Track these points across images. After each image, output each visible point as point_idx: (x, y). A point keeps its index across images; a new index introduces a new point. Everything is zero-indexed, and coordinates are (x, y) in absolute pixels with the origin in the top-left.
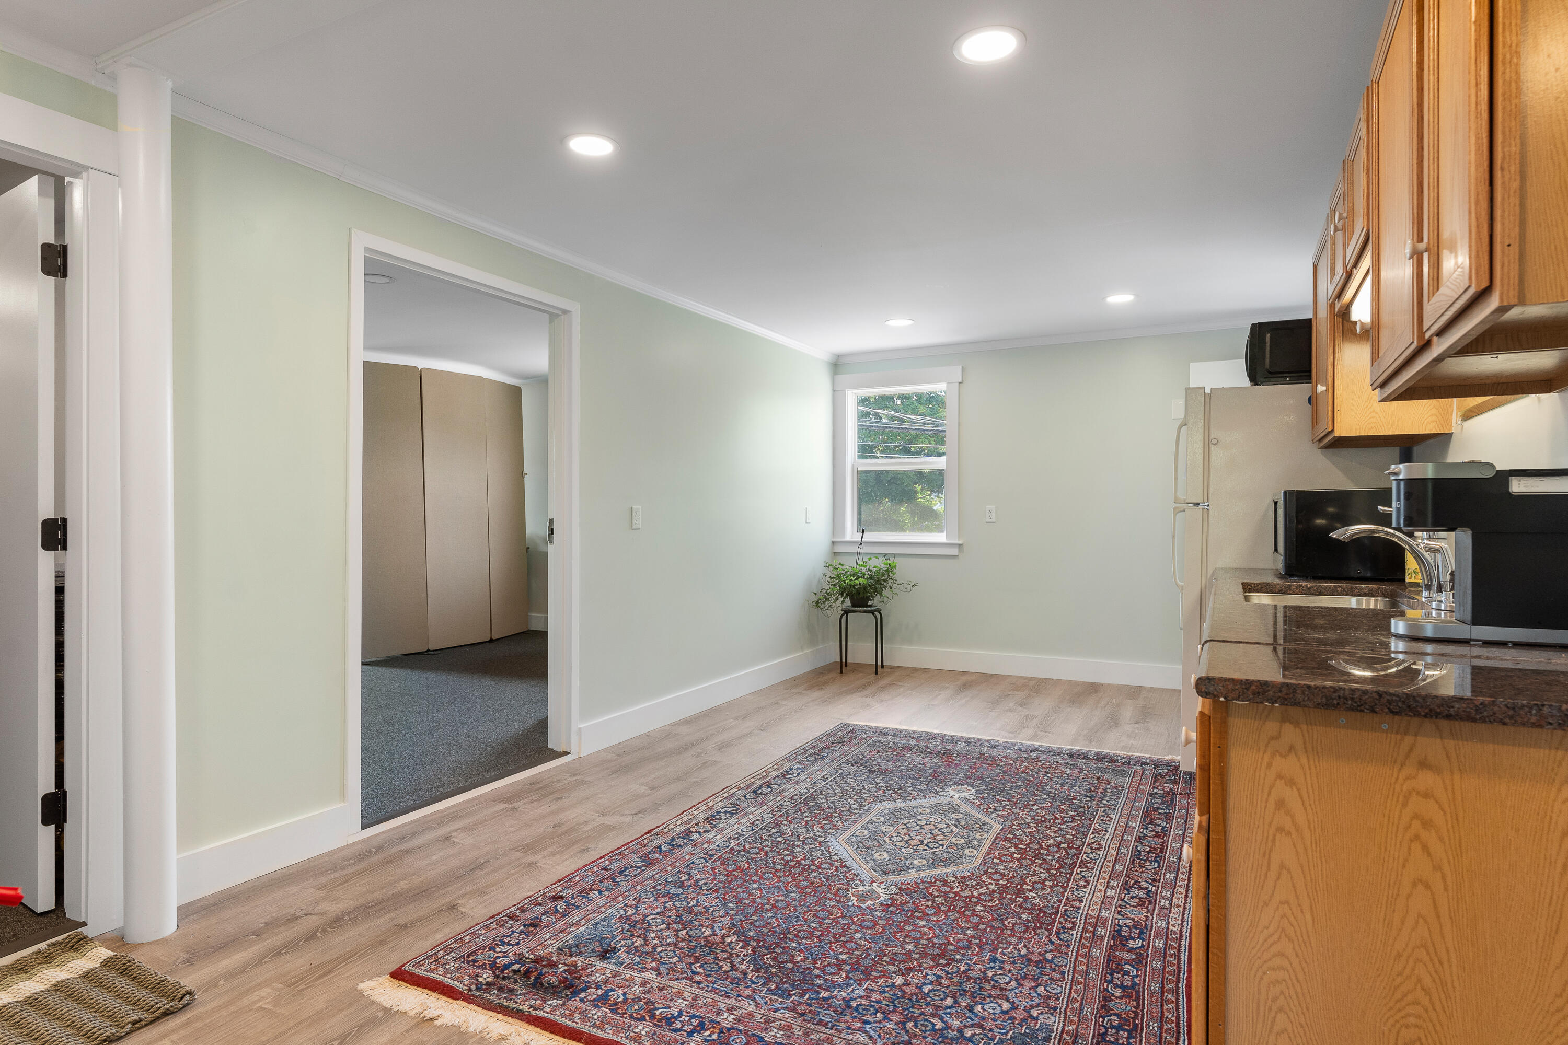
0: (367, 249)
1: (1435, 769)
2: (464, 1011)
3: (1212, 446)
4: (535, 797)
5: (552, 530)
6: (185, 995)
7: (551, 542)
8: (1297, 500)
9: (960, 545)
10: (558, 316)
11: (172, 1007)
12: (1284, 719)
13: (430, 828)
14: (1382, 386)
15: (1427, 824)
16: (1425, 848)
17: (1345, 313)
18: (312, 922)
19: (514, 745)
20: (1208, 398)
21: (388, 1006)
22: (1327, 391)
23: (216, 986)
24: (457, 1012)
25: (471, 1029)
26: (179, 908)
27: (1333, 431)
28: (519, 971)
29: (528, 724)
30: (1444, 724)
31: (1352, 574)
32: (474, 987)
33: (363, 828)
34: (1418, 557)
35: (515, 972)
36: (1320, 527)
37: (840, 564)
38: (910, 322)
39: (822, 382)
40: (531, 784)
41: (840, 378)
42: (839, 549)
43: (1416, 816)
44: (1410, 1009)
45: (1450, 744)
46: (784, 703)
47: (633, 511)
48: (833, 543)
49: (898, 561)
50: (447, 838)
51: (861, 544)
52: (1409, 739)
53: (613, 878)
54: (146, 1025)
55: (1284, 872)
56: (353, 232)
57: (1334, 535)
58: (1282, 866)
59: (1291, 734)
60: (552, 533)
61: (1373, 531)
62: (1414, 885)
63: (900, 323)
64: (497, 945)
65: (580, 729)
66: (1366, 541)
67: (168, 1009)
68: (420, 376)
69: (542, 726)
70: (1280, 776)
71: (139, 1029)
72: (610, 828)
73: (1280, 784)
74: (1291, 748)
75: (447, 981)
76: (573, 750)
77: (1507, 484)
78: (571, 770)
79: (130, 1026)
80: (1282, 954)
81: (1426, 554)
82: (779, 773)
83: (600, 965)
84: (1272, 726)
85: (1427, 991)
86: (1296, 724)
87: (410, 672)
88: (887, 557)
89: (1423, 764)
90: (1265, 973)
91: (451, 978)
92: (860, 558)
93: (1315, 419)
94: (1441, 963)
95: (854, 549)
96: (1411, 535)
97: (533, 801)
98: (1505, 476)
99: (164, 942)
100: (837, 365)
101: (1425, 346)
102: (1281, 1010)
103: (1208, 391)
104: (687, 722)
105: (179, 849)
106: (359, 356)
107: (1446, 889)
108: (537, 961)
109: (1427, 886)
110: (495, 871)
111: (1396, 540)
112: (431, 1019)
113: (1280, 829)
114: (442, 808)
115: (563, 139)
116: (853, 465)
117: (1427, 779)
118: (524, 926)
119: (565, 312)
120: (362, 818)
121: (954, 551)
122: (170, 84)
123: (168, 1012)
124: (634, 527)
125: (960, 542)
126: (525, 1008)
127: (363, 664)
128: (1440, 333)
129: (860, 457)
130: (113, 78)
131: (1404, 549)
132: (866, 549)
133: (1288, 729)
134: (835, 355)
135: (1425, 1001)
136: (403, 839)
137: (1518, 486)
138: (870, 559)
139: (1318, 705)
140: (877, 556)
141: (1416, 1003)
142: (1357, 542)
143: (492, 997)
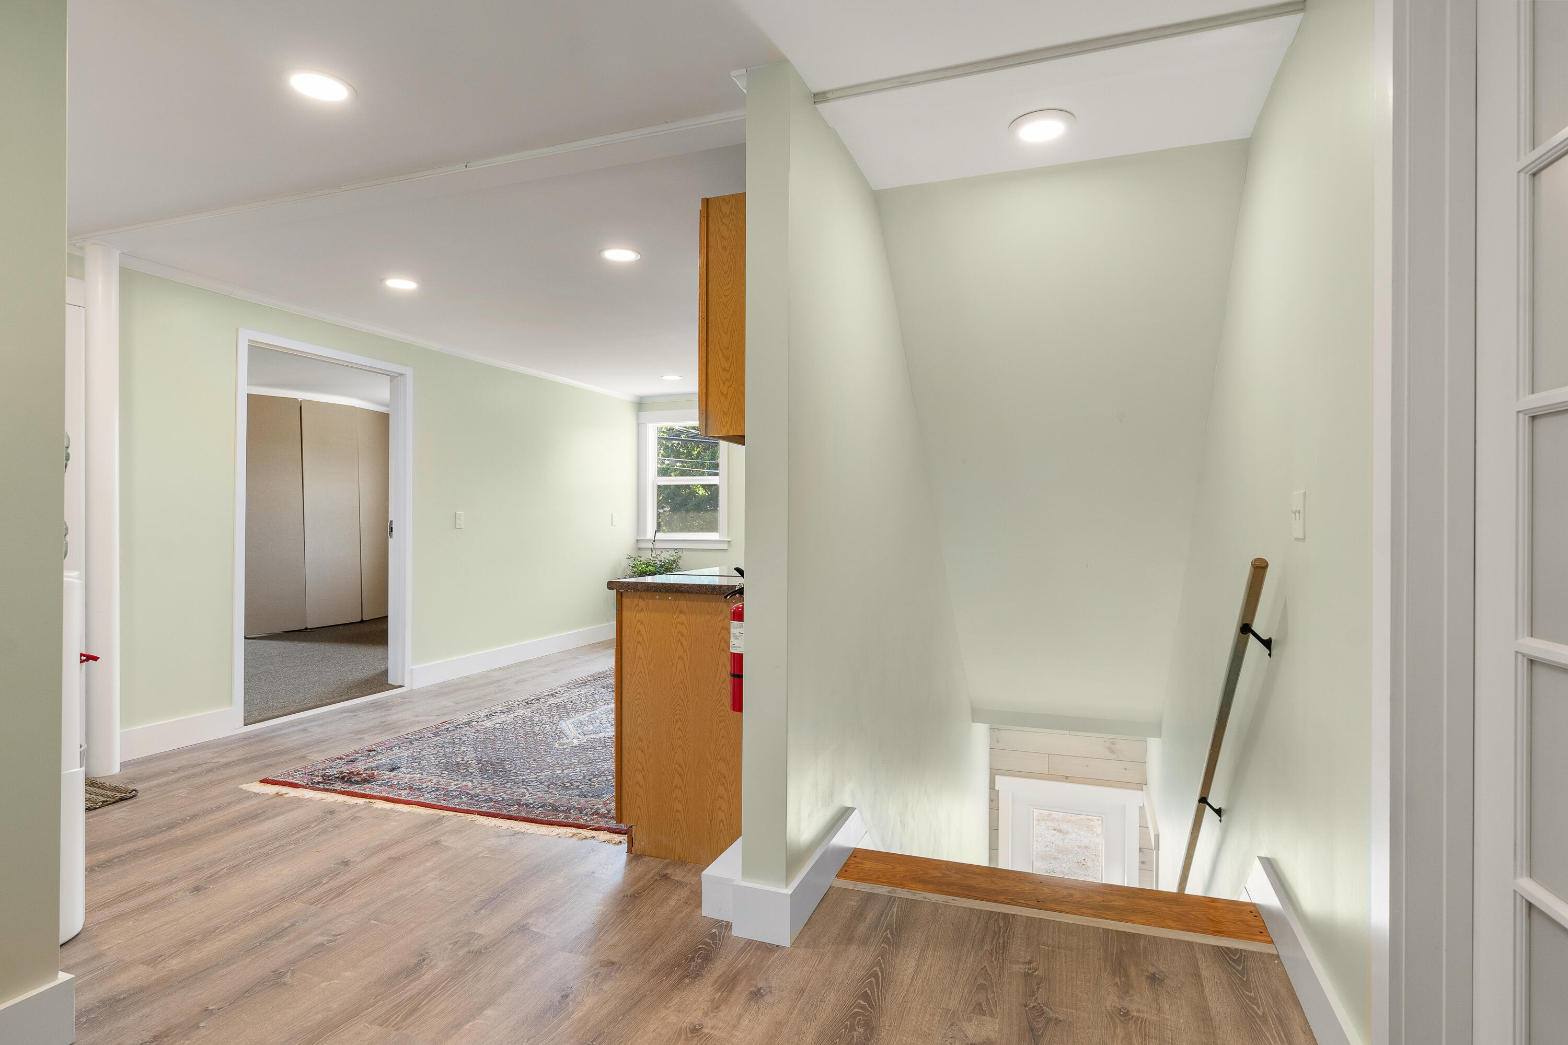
0: (249, 340)
2: (302, 792)
4: (372, 710)
5: (392, 528)
6: (132, 791)
7: (391, 537)
9: (729, 542)
10: (396, 377)
11: (125, 796)
12: (640, 598)
13: (293, 726)
15: (682, 635)
16: (682, 644)
18: (209, 766)
19: (363, 683)
21: (257, 792)
23: (150, 790)
24: (298, 792)
25: (306, 797)
26: (121, 763)
28: (338, 777)
29: (379, 671)
30: (687, 595)
32: (310, 783)
33: (245, 725)
35: (336, 777)
37: (639, 556)
38: (679, 378)
39: (629, 417)
40: (371, 704)
41: (643, 414)
42: (642, 545)
43: (679, 632)
44: (677, 708)
45: (689, 603)
46: (581, 657)
47: (457, 515)
48: (637, 540)
49: (685, 555)
50: (305, 730)
51: (654, 541)
52: (677, 602)
53: (411, 742)
54: (110, 804)
55: (640, 659)
56: (239, 330)
58: (639, 657)
59: (642, 603)
60: (392, 531)
63: (672, 378)
64: (327, 768)
65: (412, 669)
67: (123, 797)
68: (300, 407)
69: (385, 673)
70: (639, 621)
71: (106, 805)
72: (419, 722)
73: (639, 625)
74: (642, 610)
75: (294, 781)
76: (406, 684)
78: (402, 696)
79: (101, 803)
80: (639, 693)
82: (550, 693)
83: (387, 773)
84: (636, 601)
85: (682, 700)
86: (644, 599)
87: (289, 643)
88: (676, 551)
89: (681, 612)
90: (634, 702)
91: (296, 780)
92: (654, 551)
94: (686, 688)
95: (649, 545)
97: (369, 712)
99: (114, 776)
100: (641, 405)
102: (639, 716)
104: (502, 669)
105: (122, 727)
106: (244, 389)
107: (687, 660)
108: (350, 773)
110: (334, 742)
112: (282, 795)
113: (639, 642)
114: (304, 716)
115: (382, 280)
116: (653, 481)
117: (683, 618)
118: (347, 761)
119: (401, 375)
120: (244, 720)
121: (725, 546)
122: (119, 252)
123: (123, 798)
124: (457, 527)
125: (729, 540)
126: (338, 788)
127: (245, 638)
129: (658, 475)
130: (82, 248)
132: (658, 545)
133: (641, 601)
134: (638, 396)
135: (681, 703)
136: (273, 731)
138: (662, 552)
139: (646, 590)
140: (667, 550)
141: (679, 704)
143: (321, 786)
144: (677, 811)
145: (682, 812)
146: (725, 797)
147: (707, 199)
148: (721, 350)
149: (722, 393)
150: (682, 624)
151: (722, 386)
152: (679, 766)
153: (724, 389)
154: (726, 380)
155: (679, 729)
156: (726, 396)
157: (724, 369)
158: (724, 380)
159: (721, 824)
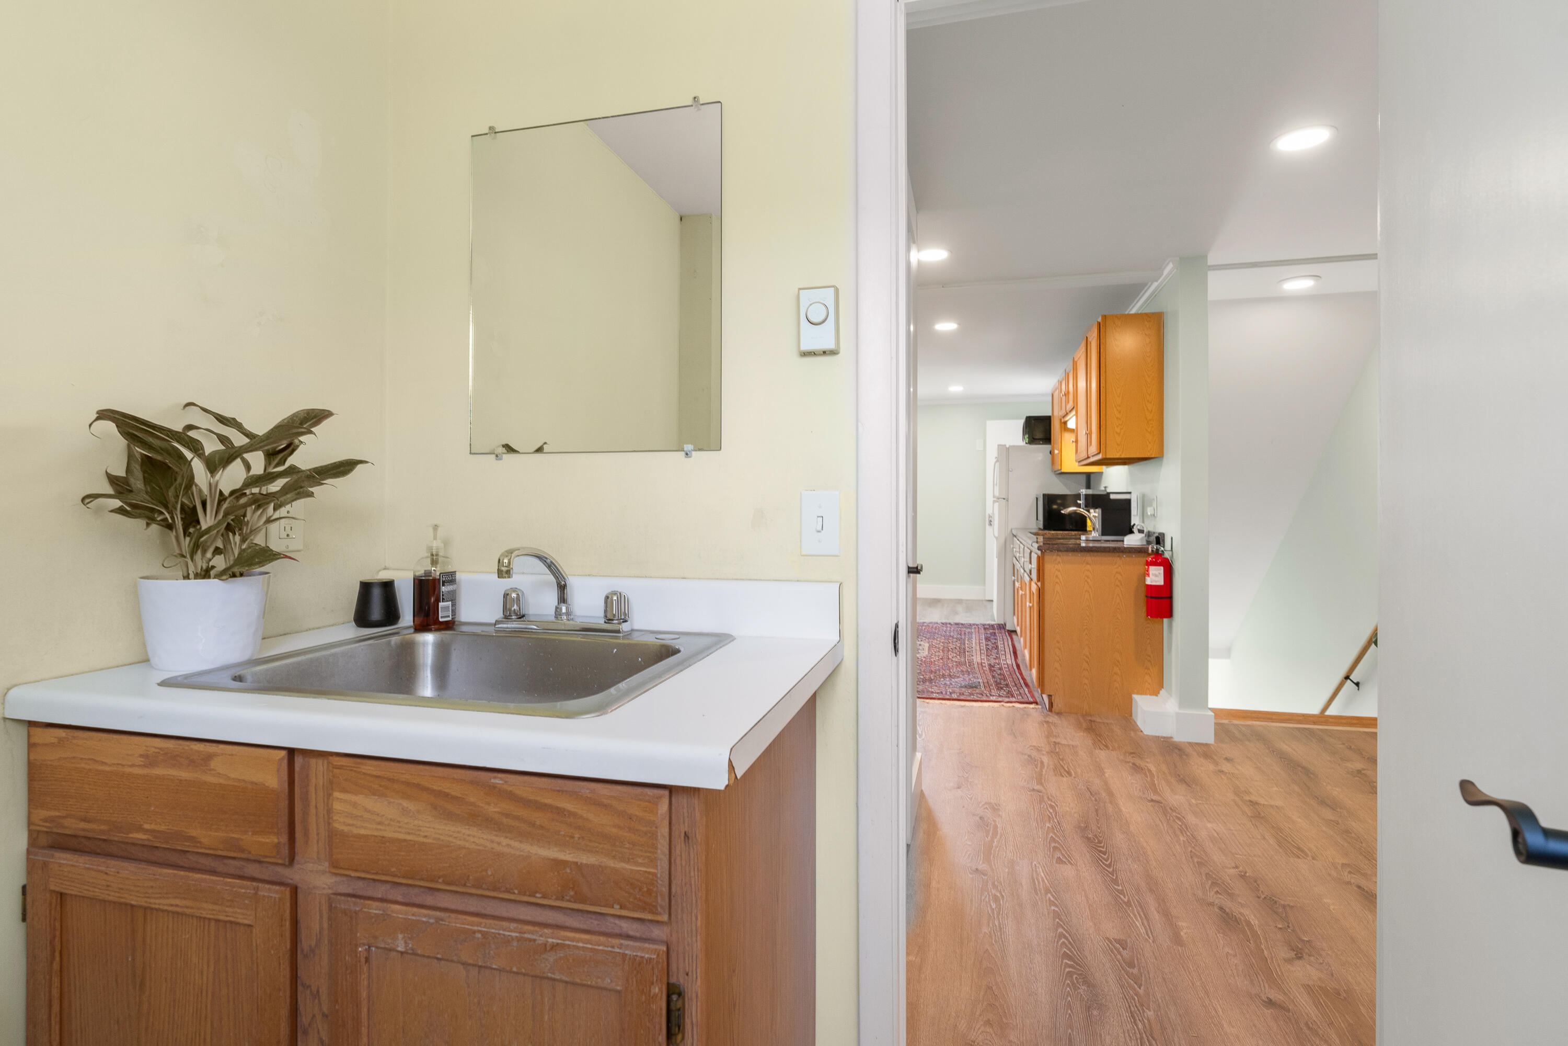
1: (1090, 564)
3: (1010, 472)
8: (1048, 498)
12: (1057, 555)
14: (1079, 462)
15: (1088, 577)
16: (1088, 583)
17: (1065, 423)
20: (1008, 449)
22: (1059, 453)
27: (1061, 469)
31: (1068, 528)
34: (1090, 519)
36: (1055, 509)
43: (1086, 576)
44: (1085, 622)
57: (1063, 512)
58: (1057, 592)
61: (1076, 510)
62: (1086, 592)
66: (1073, 515)
70: (1056, 569)
73: (1057, 572)
74: (1059, 562)
77: (1109, 496)
81: (1093, 518)
84: (1054, 557)
85: (1088, 617)
86: (1060, 556)
89: (1087, 563)
93: (1053, 463)
96: (1088, 511)
98: (1109, 494)
101: (1088, 457)
103: (1007, 446)
109: (1089, 592)
111: (1084, 514)
113: (1057, 583)
117: (1088, 567)
128: (1093, 456)
131: (1086, 517)
133: (1058, 558)
135: (1088, 619)
137: (1112, 497)
139: (1065, 551)
141: (1086, 620)
142: (1070, 515)
144: (1085, 684)
145: (1088, 685)
146: (1120, 674)
147: (1105, 316)
148: (1115, 406)
149: (1117, 433)
150: (1088, 570)
151: (1116, 428)
152: (1086, 657)
153: (1118, 430)
154: (1119, 424)
155: (1086, 634)
156: (1119, 434)
157: (1117, 418)
158: (1117, 424)
159: (1116, 690)
